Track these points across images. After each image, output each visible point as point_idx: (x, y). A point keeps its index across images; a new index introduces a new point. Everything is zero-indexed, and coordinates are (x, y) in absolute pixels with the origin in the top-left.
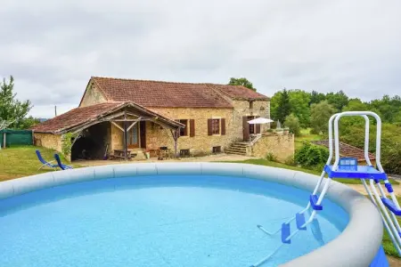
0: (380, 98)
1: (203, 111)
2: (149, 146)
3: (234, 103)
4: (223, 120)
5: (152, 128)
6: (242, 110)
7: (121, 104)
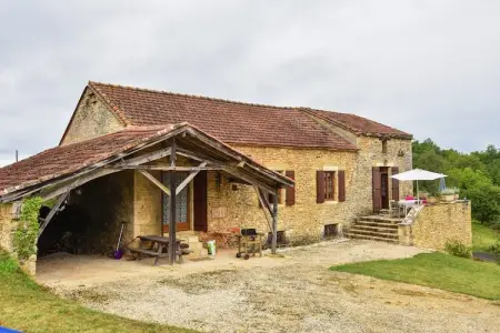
1: (307, 154)
2: (212, 226)
3: (358, 142)
4: (342, 174)
5: (218, 189)
6: (371, 155)
7: (167, 130)
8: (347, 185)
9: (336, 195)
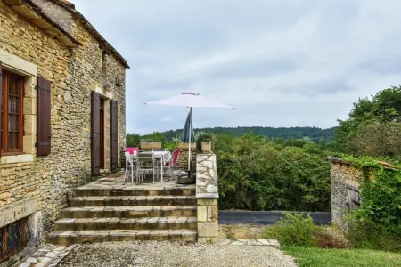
4: (43, 87)
8: (54, 117)
9: (30, 141)
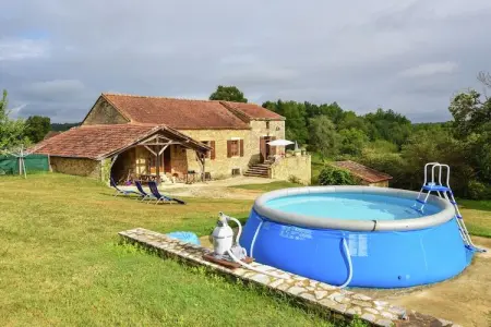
0: (374, 112)
1: (222, 131)
3: (252, 124)
4: (242, 141)
5: (175, 151)
6: (259, 130)
9: (239, 153)
